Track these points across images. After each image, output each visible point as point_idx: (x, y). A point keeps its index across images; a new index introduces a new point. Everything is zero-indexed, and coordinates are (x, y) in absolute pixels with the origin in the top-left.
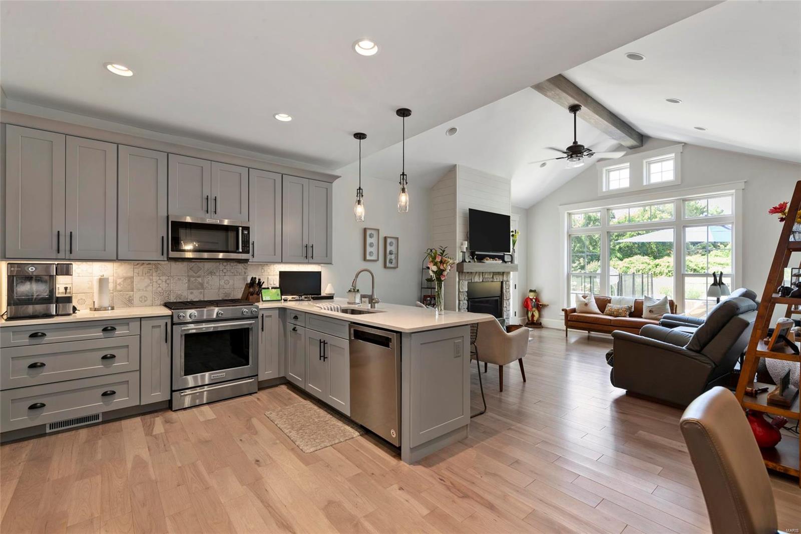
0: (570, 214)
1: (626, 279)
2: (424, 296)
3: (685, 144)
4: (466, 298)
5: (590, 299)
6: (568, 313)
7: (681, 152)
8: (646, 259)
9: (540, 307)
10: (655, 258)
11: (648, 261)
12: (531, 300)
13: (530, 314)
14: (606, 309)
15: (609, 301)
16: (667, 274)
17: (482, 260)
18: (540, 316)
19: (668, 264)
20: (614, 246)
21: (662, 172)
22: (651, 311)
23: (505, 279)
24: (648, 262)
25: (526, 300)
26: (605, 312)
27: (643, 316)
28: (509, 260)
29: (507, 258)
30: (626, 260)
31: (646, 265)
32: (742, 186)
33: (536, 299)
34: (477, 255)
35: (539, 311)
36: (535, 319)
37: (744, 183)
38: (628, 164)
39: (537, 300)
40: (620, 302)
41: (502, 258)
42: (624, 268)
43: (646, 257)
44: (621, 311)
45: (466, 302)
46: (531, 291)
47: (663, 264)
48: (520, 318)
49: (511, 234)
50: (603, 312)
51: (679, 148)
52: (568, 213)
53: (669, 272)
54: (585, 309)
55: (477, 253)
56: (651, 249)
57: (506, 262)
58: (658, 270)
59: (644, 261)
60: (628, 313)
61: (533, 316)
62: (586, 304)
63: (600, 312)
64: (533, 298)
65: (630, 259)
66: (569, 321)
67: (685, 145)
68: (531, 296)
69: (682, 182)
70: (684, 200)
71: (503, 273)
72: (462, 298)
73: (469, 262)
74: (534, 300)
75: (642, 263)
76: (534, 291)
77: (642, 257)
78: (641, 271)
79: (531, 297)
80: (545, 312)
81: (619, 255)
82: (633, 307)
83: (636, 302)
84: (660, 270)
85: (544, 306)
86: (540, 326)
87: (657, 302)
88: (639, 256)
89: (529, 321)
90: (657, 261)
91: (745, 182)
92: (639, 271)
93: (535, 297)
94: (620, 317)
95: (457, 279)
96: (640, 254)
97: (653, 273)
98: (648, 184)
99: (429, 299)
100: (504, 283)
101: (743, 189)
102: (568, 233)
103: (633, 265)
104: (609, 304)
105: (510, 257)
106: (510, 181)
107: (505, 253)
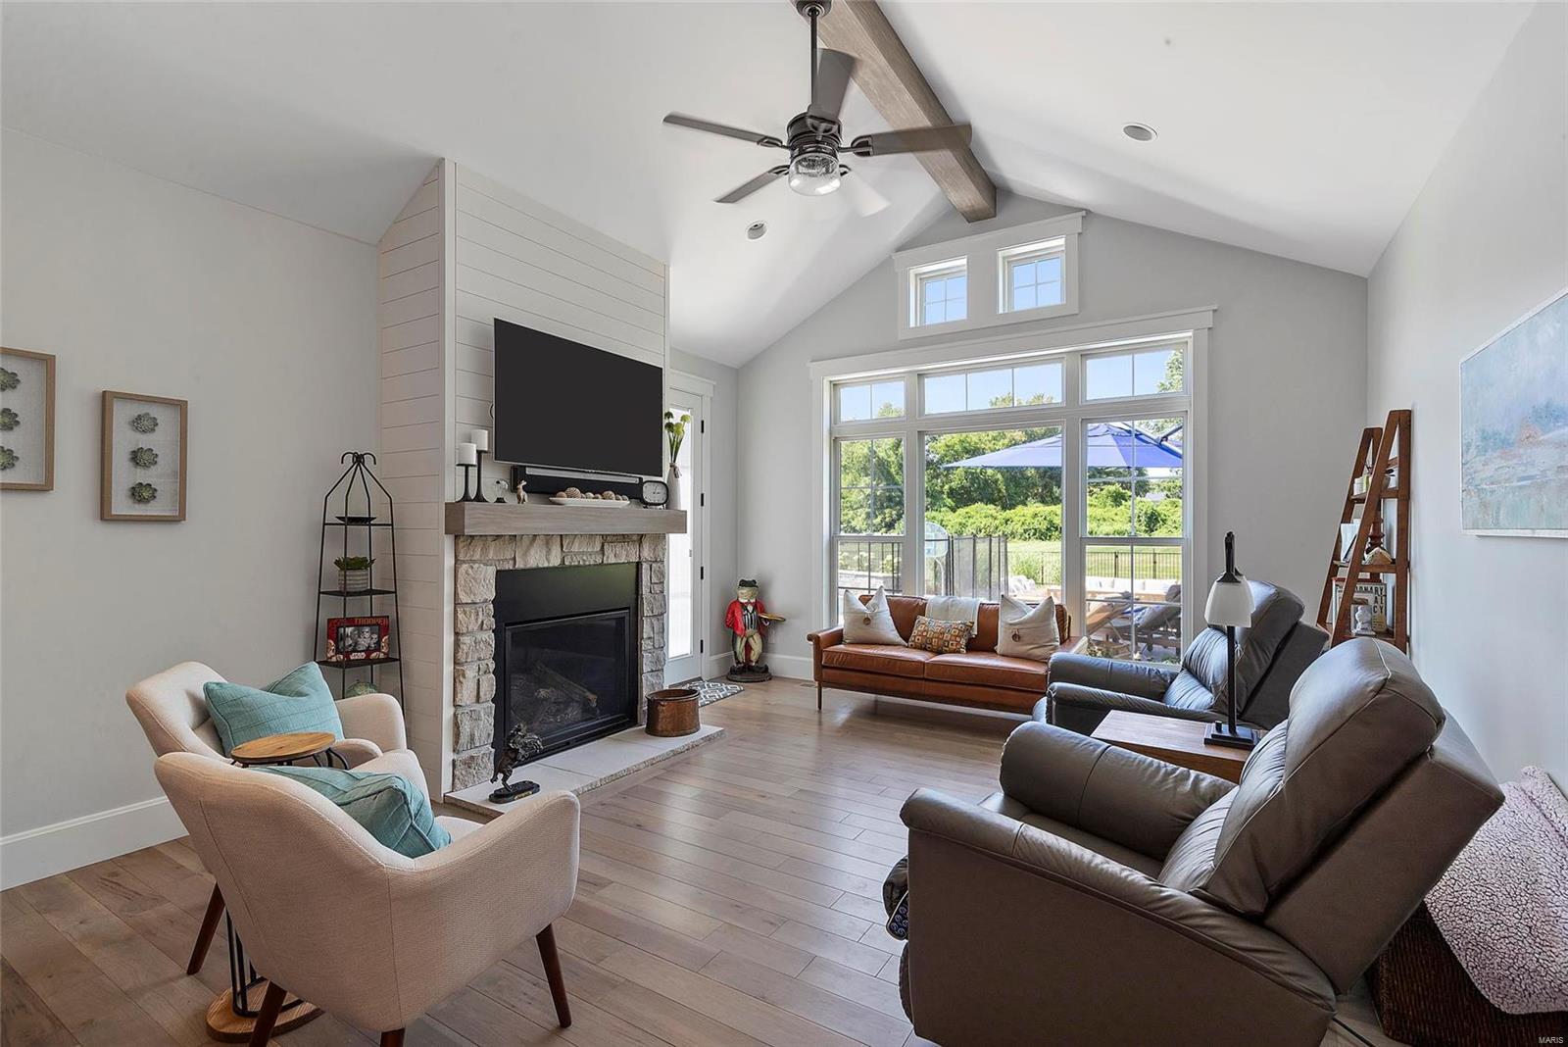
0: (835, 385)
1: (961, 547)
2: (329, 620)
3: (1088, 212)
4: (491, 622)
5: (878, 605)
6: (822, 646)
7: (1079, 234)
8: (991, 509)
9: (766, 625)
10: (1004, 508)
11: (993, 512)
12: (744, 606)
13: (740, 646)
14: (915, 632)
15: (921, 609)
16: (1021, 535)
17: (554, 494)
18: (765, 647)
19: (1023, 519)
20: (942, 487)
21: (1037, 284)
22: (1016, 637)
23: (646, 553)
24: (995, 514)
25: (730, 608)
26: (912, 638)
27: (998, 648)
28: (660, 497)
29: (650, 493)
30: (962, 511)
31: (990, 520)
32: (1208, 320)
33: (755, 607)
34: (531, 479)
35: (764, 637)
36: (754, 657)
37: (1211, 313)
38: (964, 261)
39: (759, 606)
40: (945, 610)
41: (634, 493)
42: (957, 527)
43: (992, 506)
44: (947, 636)
45: (490, 637)
46: (744, 584)
47: (1016, 519)
48: (714, 657)
49: (665, 421)
50: (907, 641)
51: (1075, 222)
52: (831, 382)
53: (1025, 531)
54: (864, 633)
55: (529, 471)
56: (1000, 491)
57: (647, 504)
58: (1008, 529)
59: (990, 512)
60: (963, 642)
61: (748, 648)
62: (867, 621)
63: (899, 639)
64: (749, 603)
65: (967, 509)
66: (824, 667)
67: (1088, 214)
68: (744, 596)
69: (1082, 305)
70: (1085, 355)
71: (641, 536)
72: (468, 622)
73: (500, 500)
74: (750, 608)
75: (985, 517)
76: (751, 584)
77: (985, 507)
78: (983, 531)
79: (742, 601)
80: (778, 638)
81: (949, 502)
82: (976, 624)
83: (982, 610)
84: (1011, 528)
85: (777, 622)
86: (762, 676)
87: (1031, 612)
88: (979, 505)
89: (739, 663)
90: (1009, 513)
91: (1215, 311)
92: (980, 531)
93: (753, 601)
94: (946, 652)
95: (449, 561)
96: (981, 501)
97: (1001, 533)
98: (1006, 311)
99: (349, 630)
100: (645, 566)
101: (1209, 329)
102: (831, 434)
103: (971, 520)
104: (920, 618)
105: (660, 489)
106: (666, 267)
107: (645, 478)
